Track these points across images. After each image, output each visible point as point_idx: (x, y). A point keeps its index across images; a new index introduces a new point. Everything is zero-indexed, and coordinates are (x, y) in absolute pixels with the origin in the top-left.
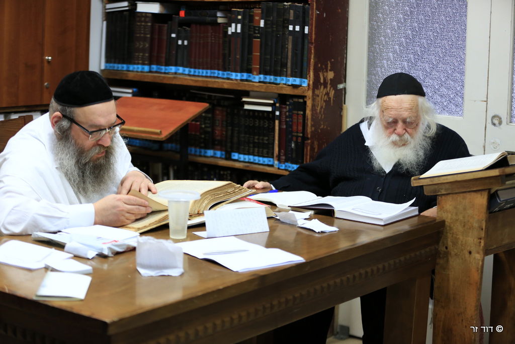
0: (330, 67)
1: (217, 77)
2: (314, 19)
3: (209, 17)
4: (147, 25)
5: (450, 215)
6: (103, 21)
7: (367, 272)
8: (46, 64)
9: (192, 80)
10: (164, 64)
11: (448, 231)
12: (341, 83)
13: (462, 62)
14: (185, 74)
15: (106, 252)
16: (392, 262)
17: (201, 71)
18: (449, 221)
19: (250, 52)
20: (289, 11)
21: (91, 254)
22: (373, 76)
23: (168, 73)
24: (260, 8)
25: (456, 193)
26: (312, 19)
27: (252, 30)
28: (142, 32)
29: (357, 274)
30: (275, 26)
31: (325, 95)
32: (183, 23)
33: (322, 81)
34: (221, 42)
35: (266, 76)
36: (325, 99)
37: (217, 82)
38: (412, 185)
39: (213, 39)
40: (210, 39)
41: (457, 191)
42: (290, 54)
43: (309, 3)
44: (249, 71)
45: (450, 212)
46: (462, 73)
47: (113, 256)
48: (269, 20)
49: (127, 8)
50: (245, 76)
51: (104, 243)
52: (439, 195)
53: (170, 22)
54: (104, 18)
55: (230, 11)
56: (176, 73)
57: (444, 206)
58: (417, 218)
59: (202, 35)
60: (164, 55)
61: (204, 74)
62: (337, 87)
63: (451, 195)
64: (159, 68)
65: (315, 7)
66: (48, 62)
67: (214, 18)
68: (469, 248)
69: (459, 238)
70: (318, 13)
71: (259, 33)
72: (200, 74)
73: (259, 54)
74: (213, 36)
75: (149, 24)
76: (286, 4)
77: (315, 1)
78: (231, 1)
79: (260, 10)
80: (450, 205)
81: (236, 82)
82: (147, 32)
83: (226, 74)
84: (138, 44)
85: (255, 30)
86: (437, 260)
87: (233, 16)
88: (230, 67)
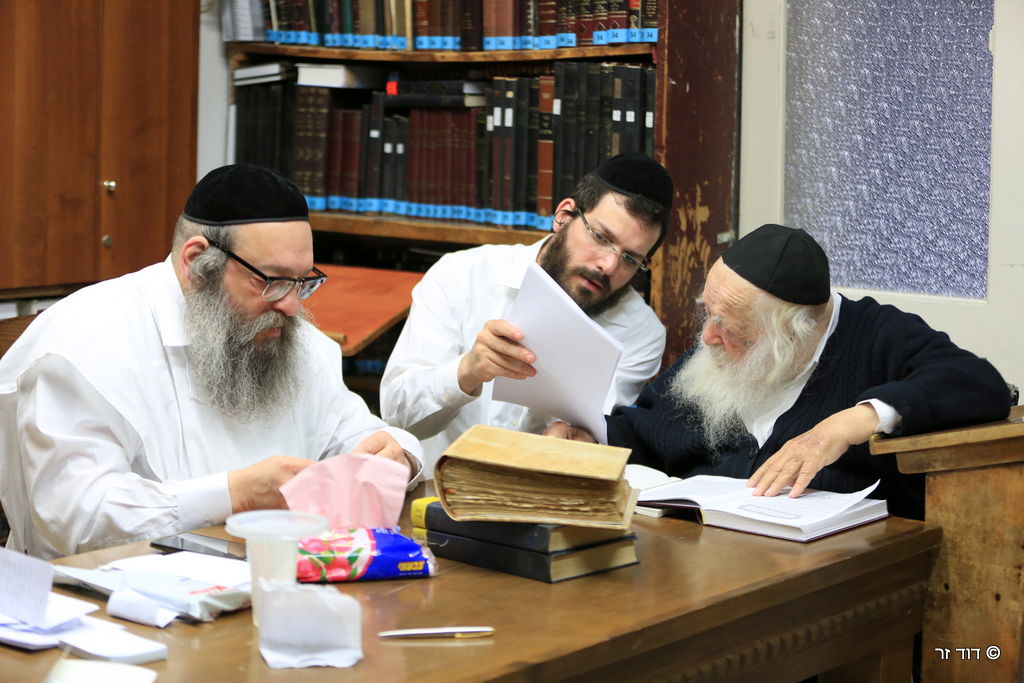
0: (702, 197)
1: (467, 221)
2: (665, 97)
3: (447, 94)
4: (319, 114)
5: (953, 517)
6: (229, 105)
7: (770, 648)
8: (104, 197)
9: (414, 228)
10: (355, 193)
11: (949, 551)
12: (724, 229)
13: (984, 183)
14: (399, 215)
15: (196, 613)
16: (825, 622)
17: (432, 207)
18: (952, 529)
19: (532, 168)
20: (613, 82)
21: (165, 616)
22: (796, 216)
23: (363, 213)
24: (551, 75)
25: (966, 470)
26: (661, 97)
27: (537, 121)
28: (310, 127)
29: (748, 652)
30: (583, 113)
31: (691, 258)
32: (393, 109)
33: (684, 227)
34: (473, 147)
36: (691, 265)
37: (465, 231)
38: (873, 453)
39: (457, 140)
40: (449, 140)
41: (968, 466)
43: (655, 62)
44: (532, 208)
45: (954, 510)
46: (984, 206)
47: (211, 620)
48: (571, 101)
49: (278, 78)
50: (523, 217)
51: (194, 593)
52: (930, 474)
53: (366, 106)
54: (232, 99)
55: (489, 81)
56: (380, 213)
57: (942, 498)
58: (884, 524)
59: (433, 133)
60: (355, 175)
61: (439, 215)
62: (716, 239)
63: (955, 474)
64: (345, 203)
65: (666, 71)
66: (110, 192)
67: (457, 97)
68: (994, 589)
69: (973, 566)
70: (674, 83)
71: (549, 128)
72: (431, 215)
73: (550, 172)
74: (455, 135)
75: (324, 111)
76: (605, 65)
77: (666, 58)
78: (491, 60)
79: (552, 78)
80: (954, 495)
81: (503, 231)
82: (319, 128)
83: (483, 214)
84: (301, 153)
85: (542, 120)
86: (928, 613)
87: (497, 92)
88: (492, 199)
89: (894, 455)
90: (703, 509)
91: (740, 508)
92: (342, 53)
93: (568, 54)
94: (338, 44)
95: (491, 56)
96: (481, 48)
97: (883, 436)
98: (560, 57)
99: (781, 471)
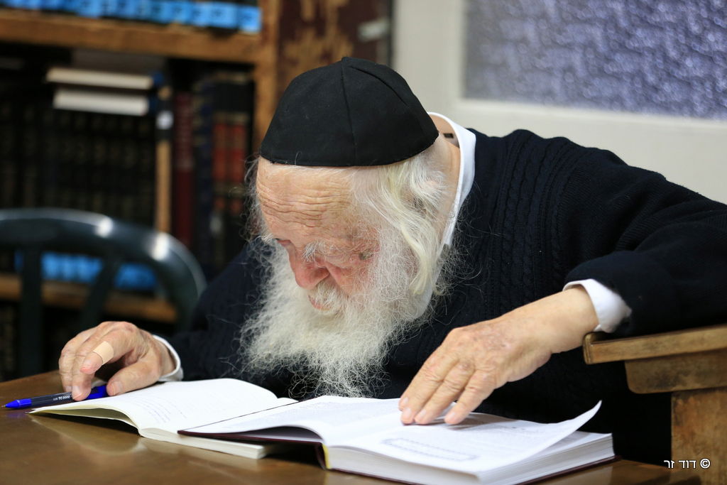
5: (716, 461)
12: (372, 18)
18: (715, 480)
33: (308, 12)
38: (589, 361)
45: (717, 450)
52: (678, 394)
57: (697, 431)
58: (608, 471)
62: (358, 32)
63: (718, 394)
80: (716, 428)
90: (327, 444)
91: (387, 442)
97: (601, 337)
99: (442, 381)
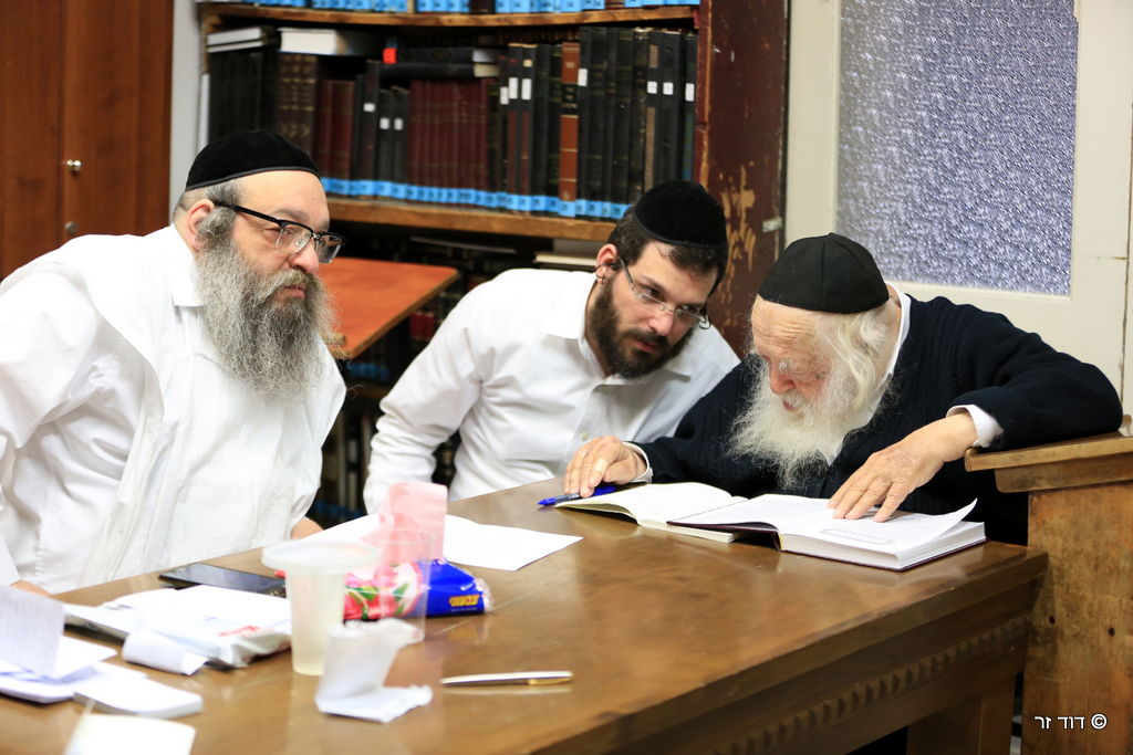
0: (747, 179)
1: (475, 207)
2: (708, 66)
3: (455, 63)
4: (306, 84)
5: (1060, 541)
6: (202, 74)
8: (68, 179)
9: (416, 214)
10: (347, 174)
11: (1055, 580)
12: (770, 216)
13: (1067, 165)
14: (398, 200)
15: (229, 658)
16: (927, 662)
17: (435, 190)
18: (1059, 555)
19: (554, 146)
20: (649, 49)
21: (192, 662)
22: (851, 202)
23: (357, 197)
24: (575, 41)
25: (1076, 488)
26: (703, 67)
27: (559, 93)
28: (295, 99)
29: (847, 697)
30: (613, 84)
31: (733, 248)
32: (391, 79)
34: (483, 122)
35: (593, 203)
36: (735, 257)
37: (477, 217)
38: (968, 469)
39: (464, 115)
40: (456, 115)
41: (1078, 484)
42: (650, 150)
43: (696, 27)
44: (552, 191)
45: (1061, 533)
46: (1067, 191)
47: (245, 665)
48: (600, 70)
49: (258, 44)
50: (542, 202)
51: (224, 634)
52: (1034, 493)
53: (360, 76)
54: (204, 68)
55: (505, 49)
56: (375, 197)
57: (1047, 519)
58: (981, 549)
59: (437, 106)
60: (346, 154)
61: (444, 199)
62: (761, 226)
63: (1063, 492)
64: (335, 186)
65: (709, 38)
66: (74, 172)
67: (465, 66)
68: (1108, 621)
69: (1083, 597)
70: (718, 51)
71: (574, 101)
72: (435, 199)
73: (575, 150)
74: (463, 109)
75: (312, 81)
76: (639, 30)
77: (710, 22)
78: (506, 24)
79: (577, 44)
80: (1061, 517)
81: (520, 217)
82: (306, 101)
83: (495, 199)
84: (284, 129)
85: (565, 93)
86: (1030, 650)
87: (513, 60)
88: (505, 181)
89: (991, 472)
90: (781, 533)
91: (824, 532)
92: (332, 16)
93: (595, 18)
94: (327, 6)
95: (506, 20)
96: (493, 11)
97: (979, 450)
98: (586, 21)
99: (866, 490)
